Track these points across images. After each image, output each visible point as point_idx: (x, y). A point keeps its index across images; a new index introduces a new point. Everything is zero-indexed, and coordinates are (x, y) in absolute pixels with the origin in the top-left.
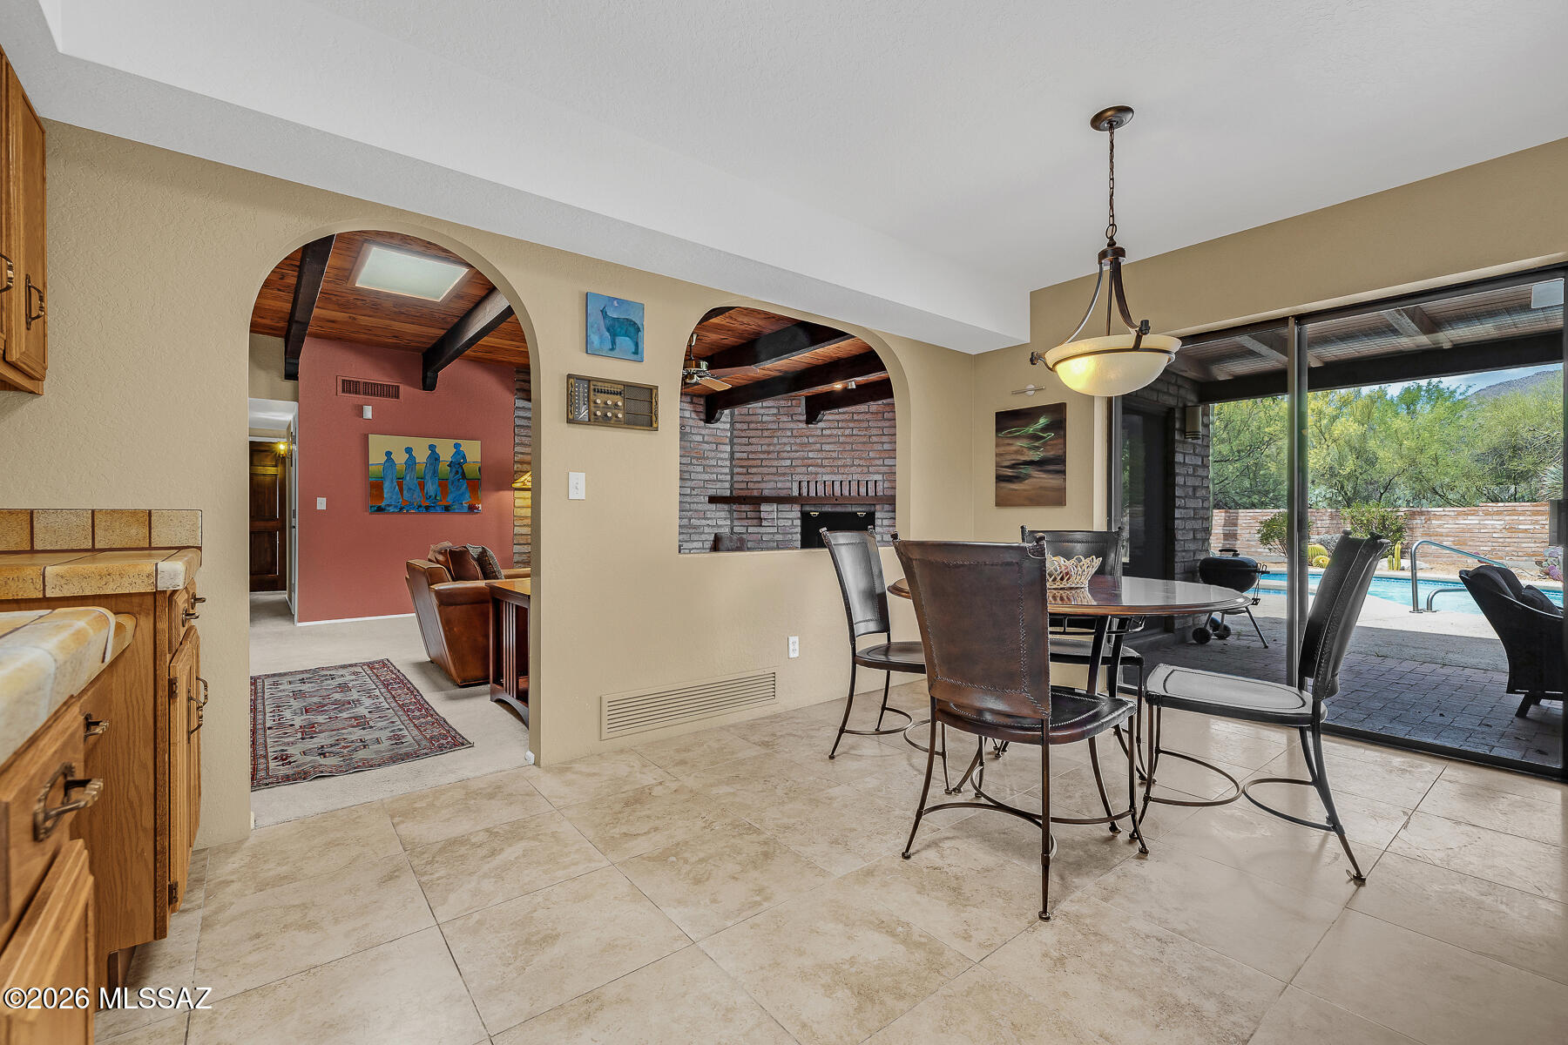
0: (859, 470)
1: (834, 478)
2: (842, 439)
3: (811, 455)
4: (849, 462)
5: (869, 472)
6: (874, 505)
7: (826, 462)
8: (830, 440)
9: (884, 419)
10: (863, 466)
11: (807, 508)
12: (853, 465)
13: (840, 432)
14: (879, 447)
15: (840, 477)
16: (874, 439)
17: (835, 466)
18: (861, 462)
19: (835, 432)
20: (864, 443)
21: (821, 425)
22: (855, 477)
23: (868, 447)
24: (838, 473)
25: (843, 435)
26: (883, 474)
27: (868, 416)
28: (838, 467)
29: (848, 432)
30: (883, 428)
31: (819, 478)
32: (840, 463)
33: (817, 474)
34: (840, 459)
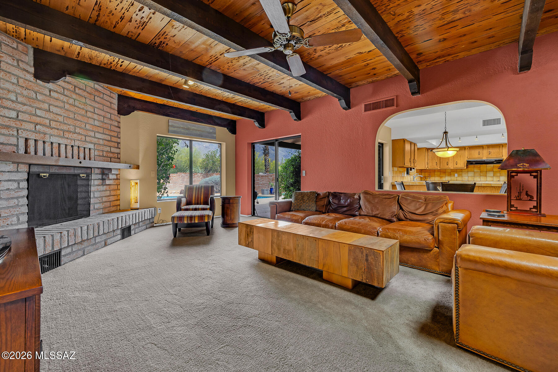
0: (80, 137)
1: (61, 141)
2: (67, 106)
3: (39, 112)
4: (72, 128)
5: (85, 141)
6: (91, 168)
7: (53, 124)
8: (57, 103)
9: (94, 101)
10: (82, 135)
11: (34, 169)
12: (75, 133)
13: (65, 99)
14: (91, 121)
15: (63, 141)
16: (89, 114)
17: (61, 130)
18: (81, 131)
19: (62, 97)
20: (83, 116)
21: (50, 85)
22: (77, 143)
23: (85, 120)
24: (63, 137)
25: (68, 103)
26: (95, 144)
27: (85, 94)
28: (64, 131)
29: (71, 101)
30: (94, 108)
31: (47, 139)
32: (65, 128)
33: (45, 134)
34: (65, 124)
